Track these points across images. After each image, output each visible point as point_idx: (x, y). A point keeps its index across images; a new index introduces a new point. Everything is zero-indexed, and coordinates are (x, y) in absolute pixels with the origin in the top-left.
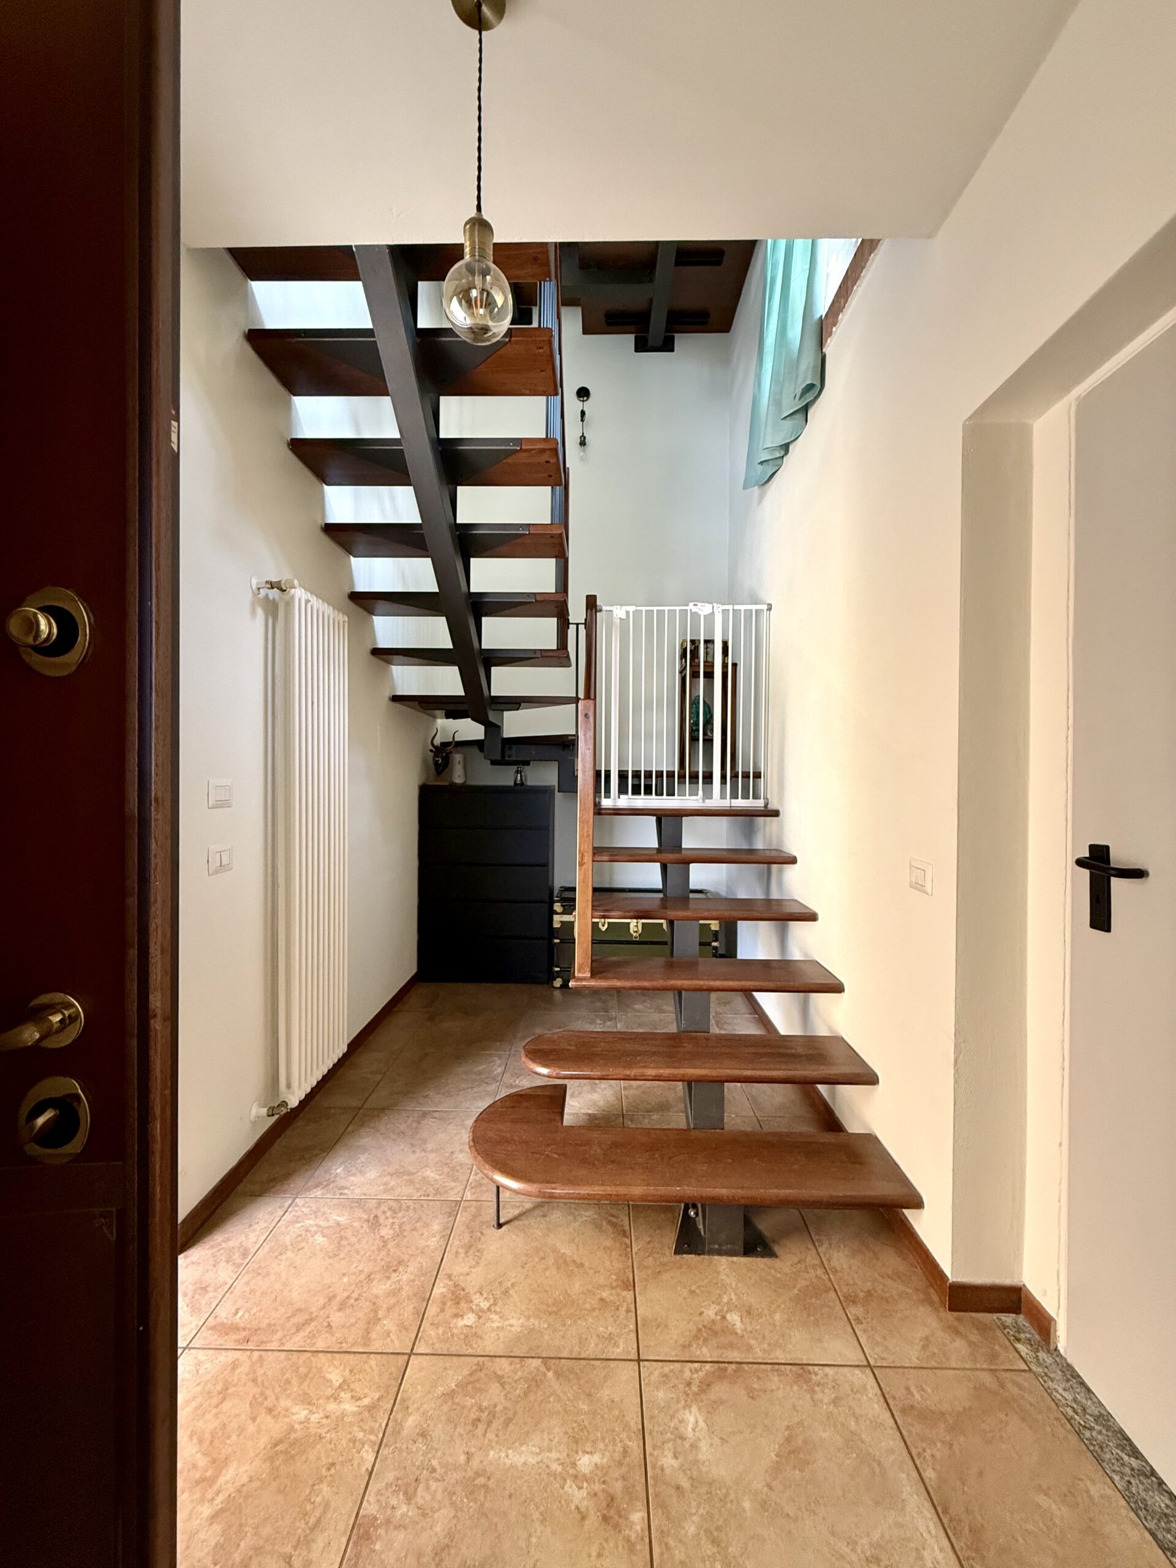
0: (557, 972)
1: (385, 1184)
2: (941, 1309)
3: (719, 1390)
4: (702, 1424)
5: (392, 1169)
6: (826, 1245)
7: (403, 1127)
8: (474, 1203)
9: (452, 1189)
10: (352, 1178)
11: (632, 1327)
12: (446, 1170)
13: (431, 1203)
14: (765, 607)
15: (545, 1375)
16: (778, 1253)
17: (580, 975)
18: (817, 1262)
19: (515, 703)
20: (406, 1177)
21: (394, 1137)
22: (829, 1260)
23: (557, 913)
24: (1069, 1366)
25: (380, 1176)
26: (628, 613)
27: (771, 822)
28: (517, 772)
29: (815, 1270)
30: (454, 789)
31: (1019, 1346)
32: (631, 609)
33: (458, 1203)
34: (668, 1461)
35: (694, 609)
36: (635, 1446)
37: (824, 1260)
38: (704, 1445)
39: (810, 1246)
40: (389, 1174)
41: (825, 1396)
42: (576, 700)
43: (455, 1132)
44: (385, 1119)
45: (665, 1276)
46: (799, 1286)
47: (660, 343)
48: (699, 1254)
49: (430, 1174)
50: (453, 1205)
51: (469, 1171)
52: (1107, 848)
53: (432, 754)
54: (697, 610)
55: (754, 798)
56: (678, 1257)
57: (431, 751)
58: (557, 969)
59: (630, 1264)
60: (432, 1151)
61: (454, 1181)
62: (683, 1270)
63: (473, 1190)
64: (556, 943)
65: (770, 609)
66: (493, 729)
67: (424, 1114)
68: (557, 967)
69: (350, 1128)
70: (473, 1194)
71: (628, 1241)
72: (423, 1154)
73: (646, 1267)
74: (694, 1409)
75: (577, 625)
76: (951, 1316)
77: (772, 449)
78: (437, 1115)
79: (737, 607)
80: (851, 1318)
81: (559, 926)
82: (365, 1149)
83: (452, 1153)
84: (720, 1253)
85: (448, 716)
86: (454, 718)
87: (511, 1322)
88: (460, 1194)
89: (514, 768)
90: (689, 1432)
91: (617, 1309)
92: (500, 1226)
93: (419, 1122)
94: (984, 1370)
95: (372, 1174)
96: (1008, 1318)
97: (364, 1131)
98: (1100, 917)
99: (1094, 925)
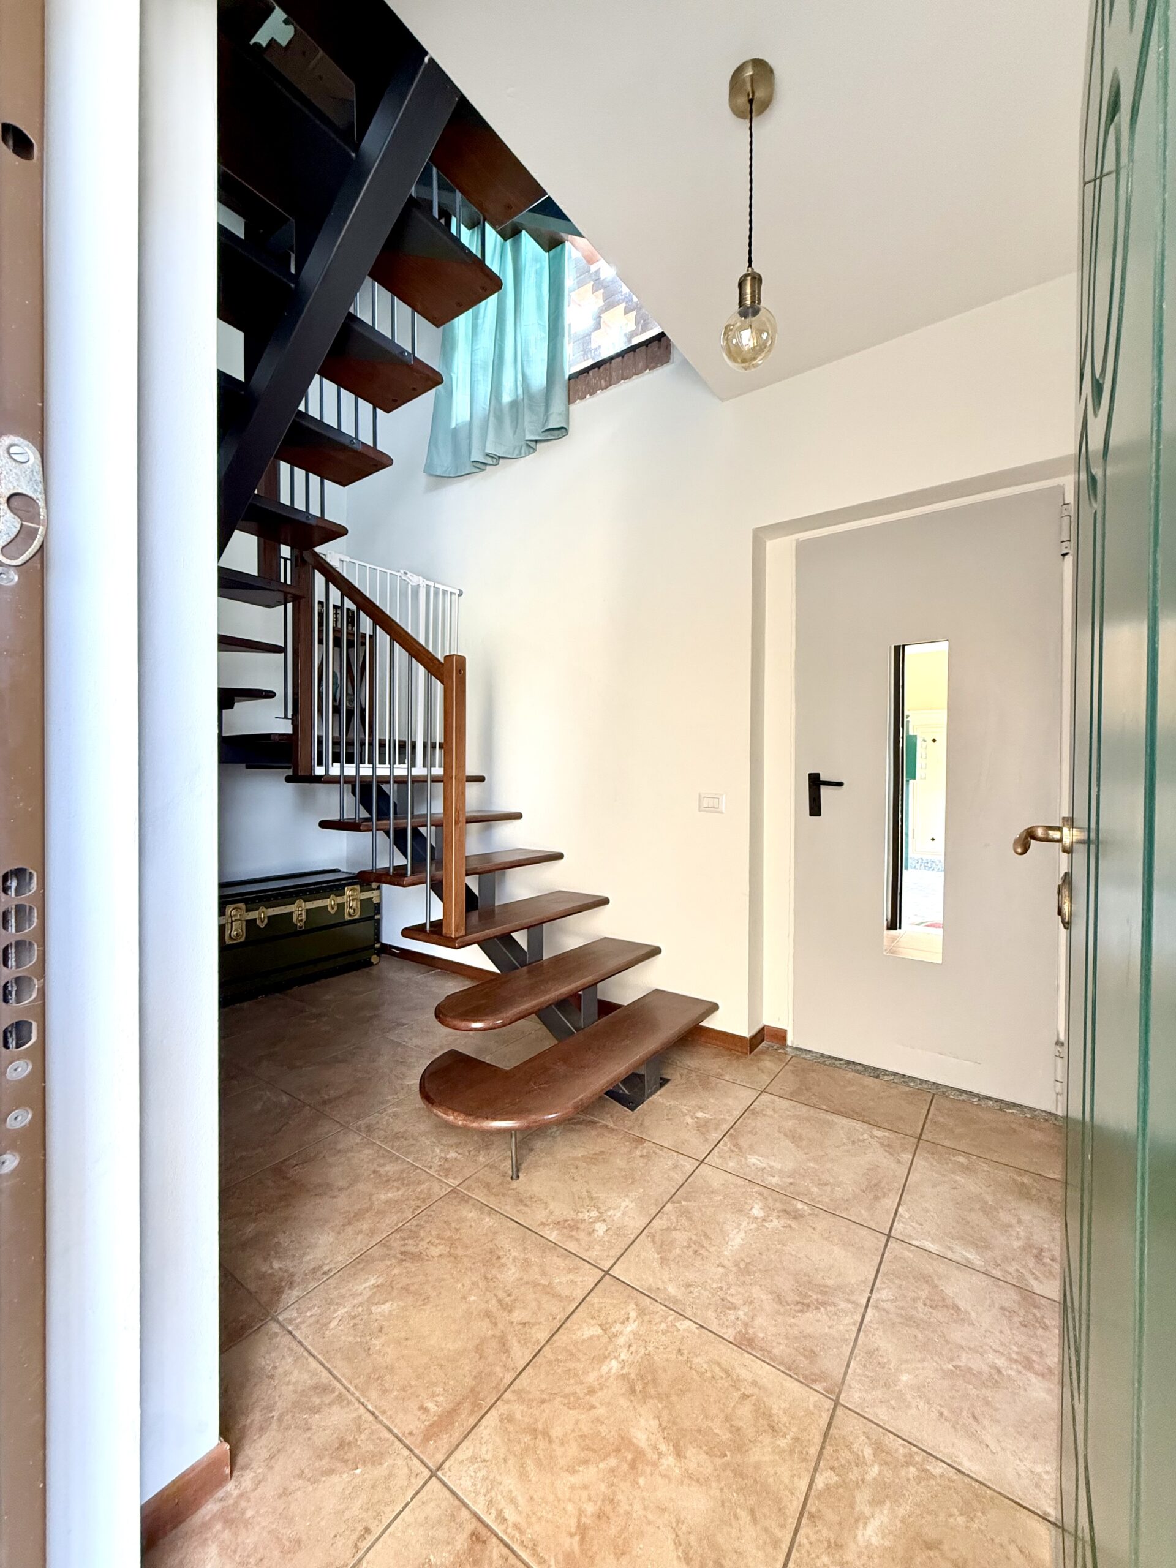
1: (358, 1233)
2: (746, 1056)
3: (744, 1142)
4: (760, 1158)
5: (339, 1221)
6: (678, 1062)
9: (429, 1189)
10: (308, 1257)
11: (675, 1154)
12: (396, 1184)
13: (434, 1208)
14: (457, 592)
15: (682, 1206)
16: (668, 1077)
18: (686, 1070)
20: (368, 1215)
22: (689, 1066)
25: (338, 1234)
29: (690, 1074)
31: (780, 1050)
33: (454, 1191)
34: (775, 1180)
35: (404, 577)
36: (757, 1188)
37: (687, 1068)
38: (772, 1163)
39: (675, 1067)
40: (344, 1225)
41: (770, 1112)
43: (344, 1159)
45: (647, 1123)
46: (696, 1084)
48: (642, 1103)
49: (388, 1196)
50: (453, 1195)
51: (419, 1170)
52: (818, 774)
54: (406, 579)
56: (636, 1111)
59: (622, 1132)
60: (351, 1184)
61: (419, 1184)
62: (648, 1114)
63: (451, 1176)
65: (460, 594)
67: (277, 1170)
70: (455, 1178)
71: (600, 1125)
72: (347, 1192)
73: (632, 1127)
74: (749, 1156)
76: (750, 1057)
79: (437, 585)
80: (731, 1081)
82: (267, 1234)
83: (376, 1172)
84: (649, 1095)
87: (623, 1205)
88: (445, 1186)
90: (761, 1165)
91: (656, 1153)
92: (516, 1176)
93: (286, 1178)
95: (327, 1238)
96: (763, 1044)
98: (815, 809)
99: (811, 814)
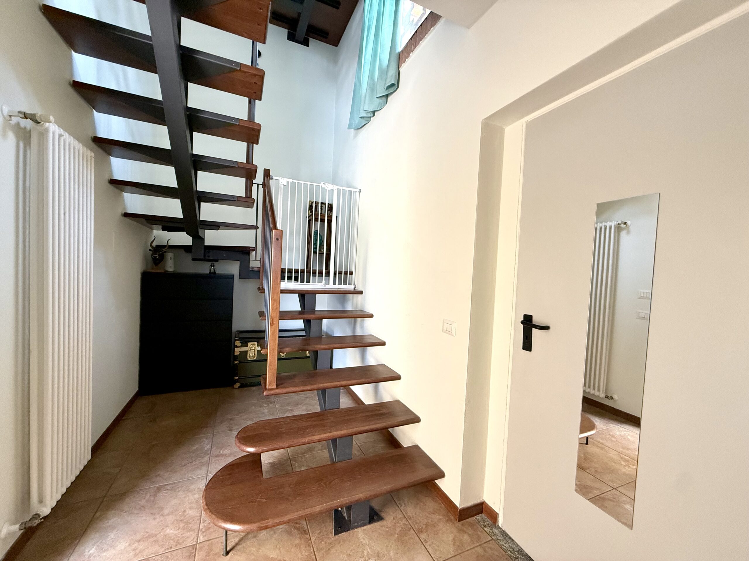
0: (237, 379)
1: (135, 550)
2: (455, 522)
5: (138, 537)
6: (403, 505)
7: (143, 502)
8: (206, 543)
9: (188, 537)
10: (105, 554)
12: (182, 525)
13: (174, 553)
14: (358, 190)
16: (384, 517)
17: (270, 388)
18: (402, 516)
19: (215, 226)
20: (152, 539)
21: (136, 512)
22: (406, 513)
23: (237, 347)
24: (504, 531)
25: (130, 545)
26: (288, 182)
27: (357, 296)
28: (211, 266)
29: (401, 520)
30: (167, 274)
31: (486, 529)
32: (290, 180)
33: (194, 546)
35: (324, 186)
37: (404, 513)
39: (397, 508)
40: (136, 541)
42: (256, 228)
43: (184, 496)
44: (128, 500)
45: (333, 551)
46: (397, 532)
47: (302, 39)
48: (347, 531)
49: (170, 531)
50: (191, 549)
51: (198, 521)
52: (531, 316)
53: (151, 252)
54: (325, 187)
55: (349, 285)
56: (337, 537)
57: (150, 250)
58: (237, 378)
59: (312, 550)
60: (168, 515)
61: (189, 531)
62: (341, 543)
63: (204, 534)
64: (237, 364)
65: (360, 192)
66: (198, 239)
67: (159, 490)
68: (237, 377)
69: (98, 514)
70: (204, 537)
71: (308, 536)
72: (162, 518)
73: (322, 549)
75: (258, 185)
76: (459, 524)
77: (367, 112)
78: (168, 487)
79: (344, 188)
80: (422, 541)
81: (238, 354)
82: (113, 528)
83: (184, 511)
84: (357, 527)
85: (164, 229)
86: (168, 231)
88: (195, 540)
89: (210, 263)
92: (227, 553)
93: (155, 496)
94: (477, 546)
95: (122, 545)
96: (479, 517)
97: (111, 513)
98: (527, 345)
99: (524, 348)
